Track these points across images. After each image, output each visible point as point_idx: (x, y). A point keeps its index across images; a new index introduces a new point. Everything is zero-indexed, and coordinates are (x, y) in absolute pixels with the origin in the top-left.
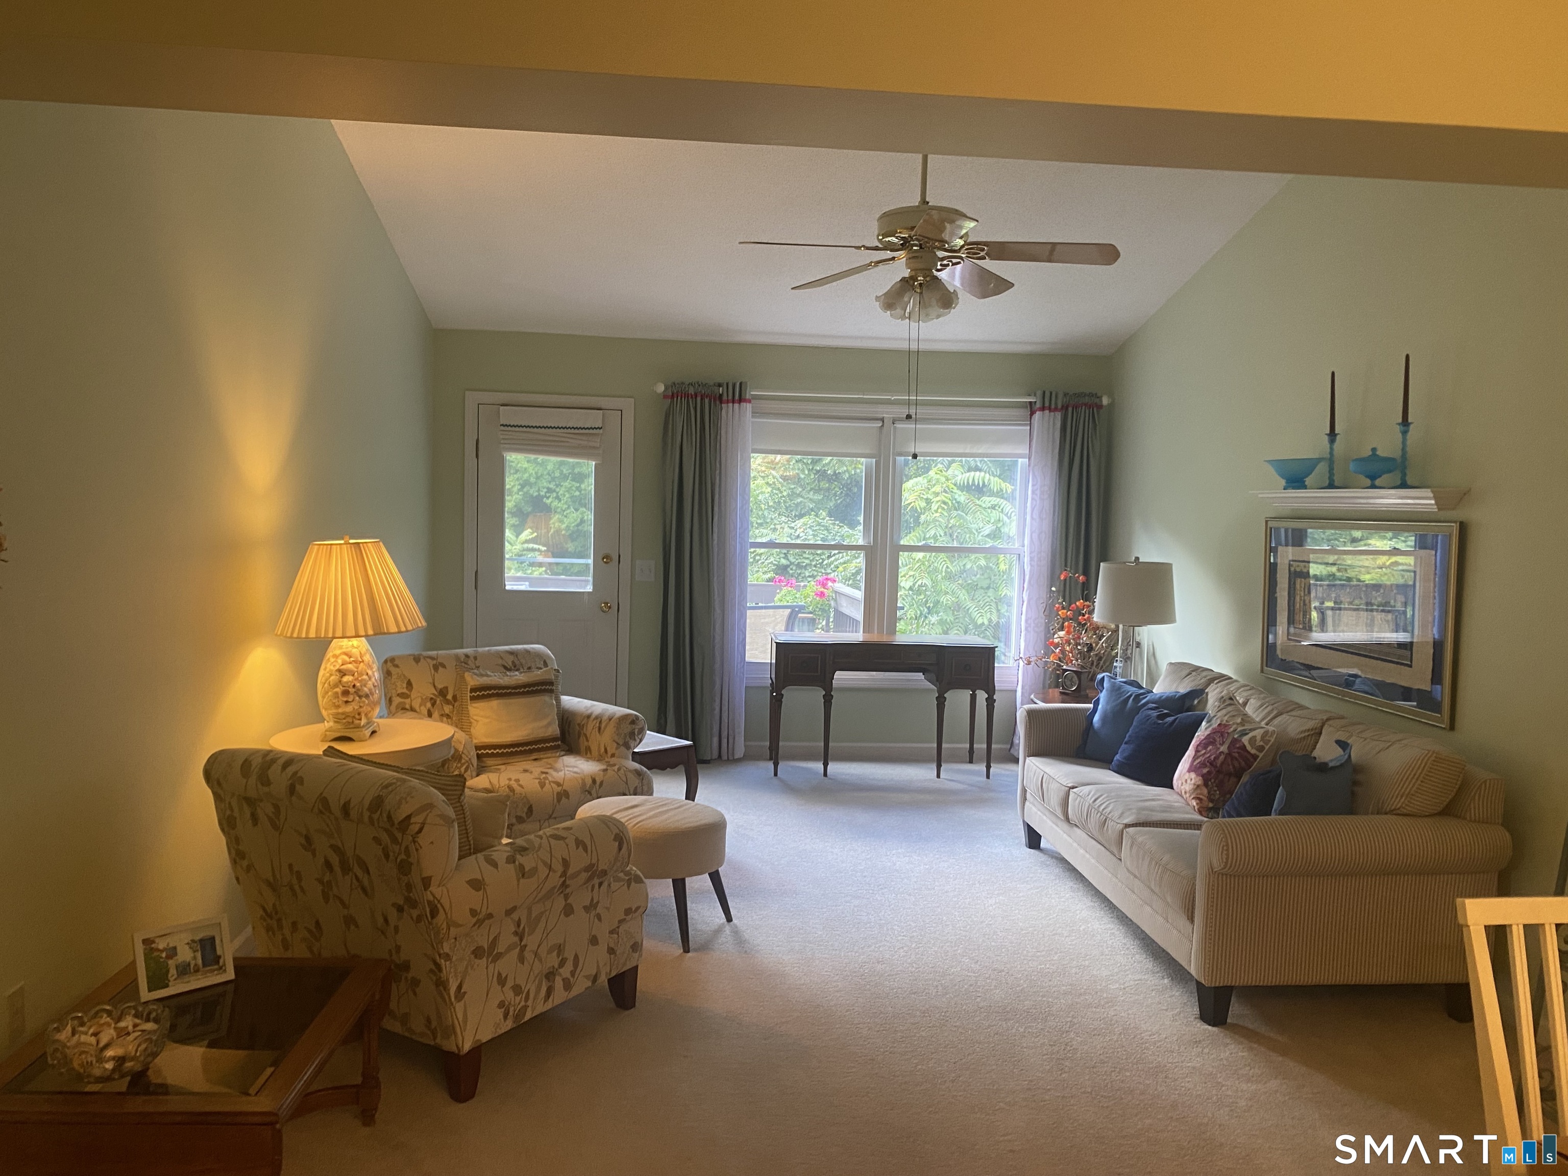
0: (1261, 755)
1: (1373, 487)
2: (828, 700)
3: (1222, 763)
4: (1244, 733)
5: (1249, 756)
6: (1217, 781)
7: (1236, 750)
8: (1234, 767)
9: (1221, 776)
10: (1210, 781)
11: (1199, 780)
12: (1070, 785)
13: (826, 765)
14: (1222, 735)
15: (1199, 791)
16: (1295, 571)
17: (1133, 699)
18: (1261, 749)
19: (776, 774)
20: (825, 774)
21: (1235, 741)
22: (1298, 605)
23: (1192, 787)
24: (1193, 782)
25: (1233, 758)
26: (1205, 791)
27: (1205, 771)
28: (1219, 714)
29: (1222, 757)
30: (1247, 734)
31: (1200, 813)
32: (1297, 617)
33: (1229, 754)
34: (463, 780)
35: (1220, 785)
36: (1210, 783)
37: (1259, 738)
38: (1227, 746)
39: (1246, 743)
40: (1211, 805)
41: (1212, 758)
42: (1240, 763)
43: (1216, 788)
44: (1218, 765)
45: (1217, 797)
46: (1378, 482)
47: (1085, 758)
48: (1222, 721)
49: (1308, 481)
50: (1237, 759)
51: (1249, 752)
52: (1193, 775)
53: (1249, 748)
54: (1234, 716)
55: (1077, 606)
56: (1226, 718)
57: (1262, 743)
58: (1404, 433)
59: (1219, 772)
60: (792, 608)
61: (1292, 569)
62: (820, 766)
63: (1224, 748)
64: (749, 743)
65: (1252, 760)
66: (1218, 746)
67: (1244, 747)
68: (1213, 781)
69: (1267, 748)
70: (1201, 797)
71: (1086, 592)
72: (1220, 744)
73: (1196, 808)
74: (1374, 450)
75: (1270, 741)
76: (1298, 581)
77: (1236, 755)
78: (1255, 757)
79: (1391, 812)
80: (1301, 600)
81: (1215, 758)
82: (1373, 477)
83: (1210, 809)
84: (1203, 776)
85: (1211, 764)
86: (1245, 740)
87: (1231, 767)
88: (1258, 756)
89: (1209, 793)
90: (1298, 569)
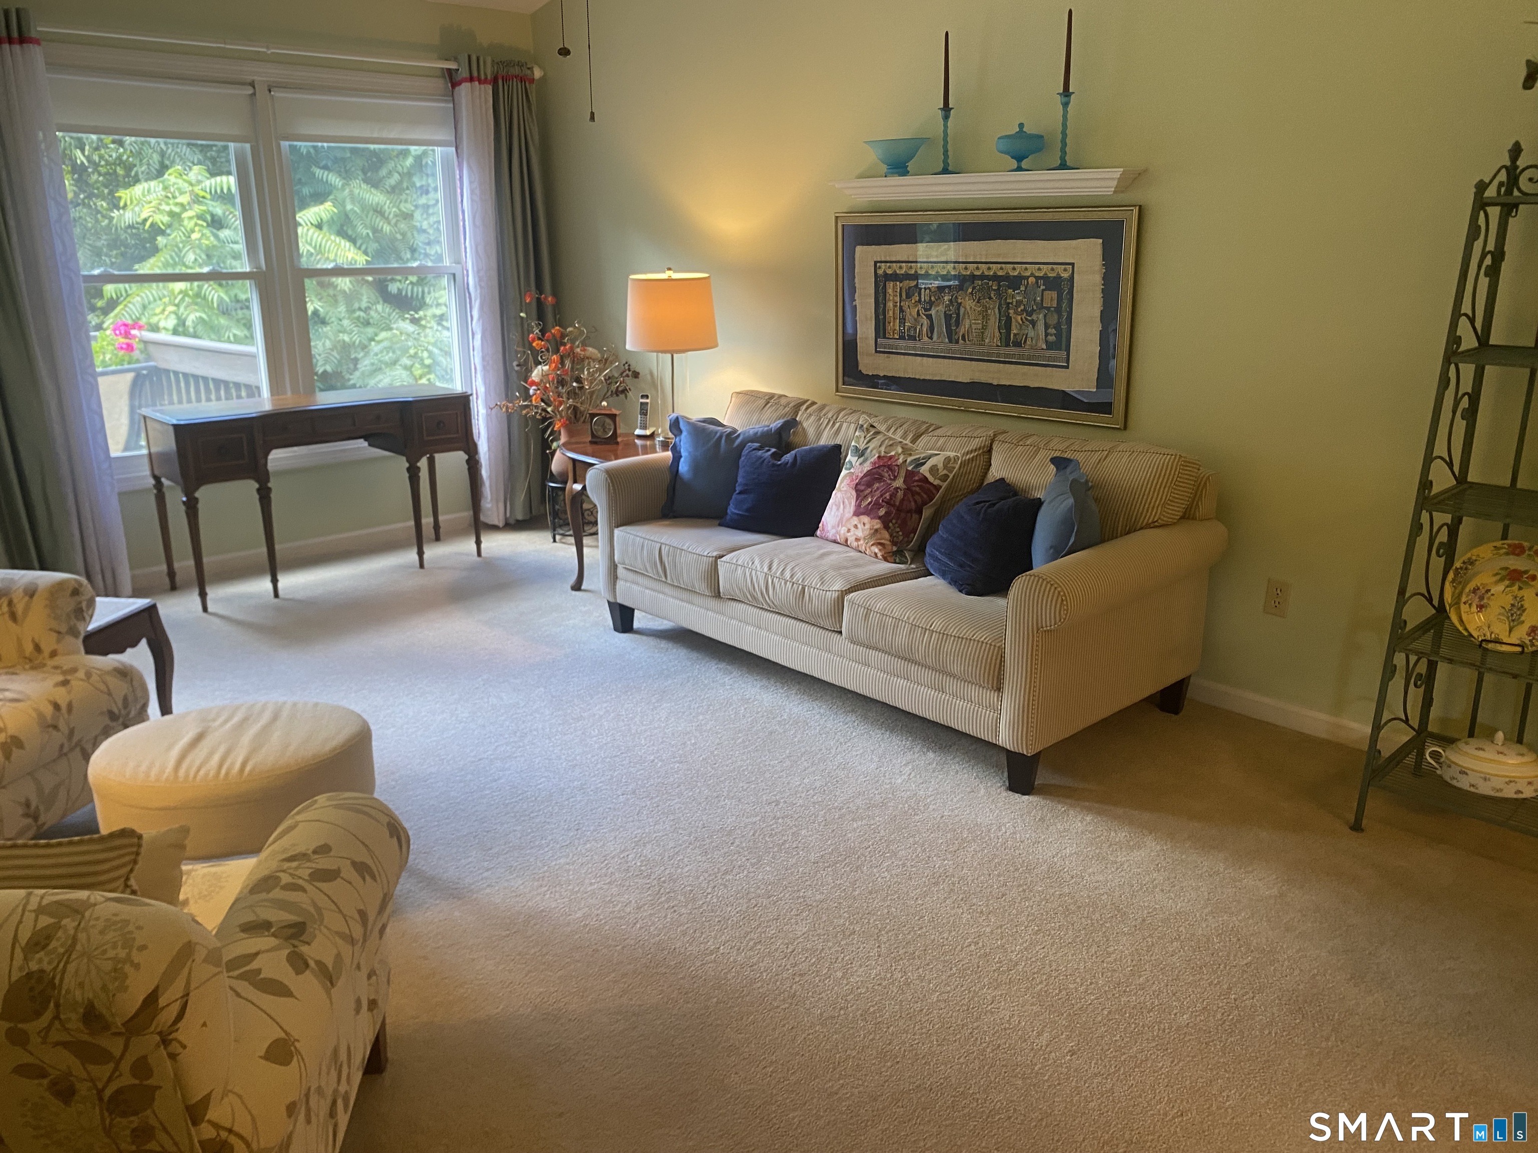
0: (945, 485)
1: (1019, 169)
2: (264, 495)
3: (902, 500)
4: (919, 464)
5: (932, 488)
6: (899, 522)
7: (915, 484)
8: (916, 502)
9: (903, 515)
10: (891, 521)
11: (877, 524)
12: (715, 554)
13: (275, 581)
14: (891, 470)
15: (878, 536)
16: (886, 274)
17: (726, 441)
18: (944, 478)
19: (205, 609)
20: (276, 595)
21: (910, 475)
22: (891, 313)
23: (867, 532)
24: (867, 526)
25: (914, 494)
26: (886, 535)
27: (882, 512)
28: (872, 445)
29: (900, 494)
30: (923, 464)
31: (885, 559)
32: (889, 328)
33: (908, 490)
34: (135, 840)
35: (903, 525)
36: (891, 524)
37: (941, 466)
38: (902, 480)
39: (928, 475)
40: (895, 549)
41: (887, 496)
42: (922, 497)
43: (898, 530)
44: (897, 504)
45: (901, 538)
46: (1024, 164)
47: (675, 517)
48: (880, 452)
49: (911, 166)
50: (918, 494)
51: (931, 484)
52: (865, 519)
53: (931, 479)
54: (891, 445)
55: (554, 335)
56: (883, 449)
57: (945, 472)
58: (1066, 105)
59: (899, 510)
60: (138, 372)
61: (880, 272)
62: (266, 584)
63: (899, 483)
64: (138, 572)
65: (934, 492)
66: (889, 482)
67: (925, 479)
68: (894, 521)
69: (951, 476)
70: (882, 541)
71: (558, 317)
72: (891, 479)
73: (879, 555)
74: (1021, 125)
75: (954, 468)
76: (890, 285)
77: (917, 489)
78: (938, 488)
79: (1148, 526)
80: (895, 306)
81: (891, 496)
82: (1019, 158)
83: (895, 553)
84: (880, 518)
85: (888, 503)
86: (924, 470)
87: (913, 504)
88: (941, 487)
89: (891, 536)
90: (889, 272)
